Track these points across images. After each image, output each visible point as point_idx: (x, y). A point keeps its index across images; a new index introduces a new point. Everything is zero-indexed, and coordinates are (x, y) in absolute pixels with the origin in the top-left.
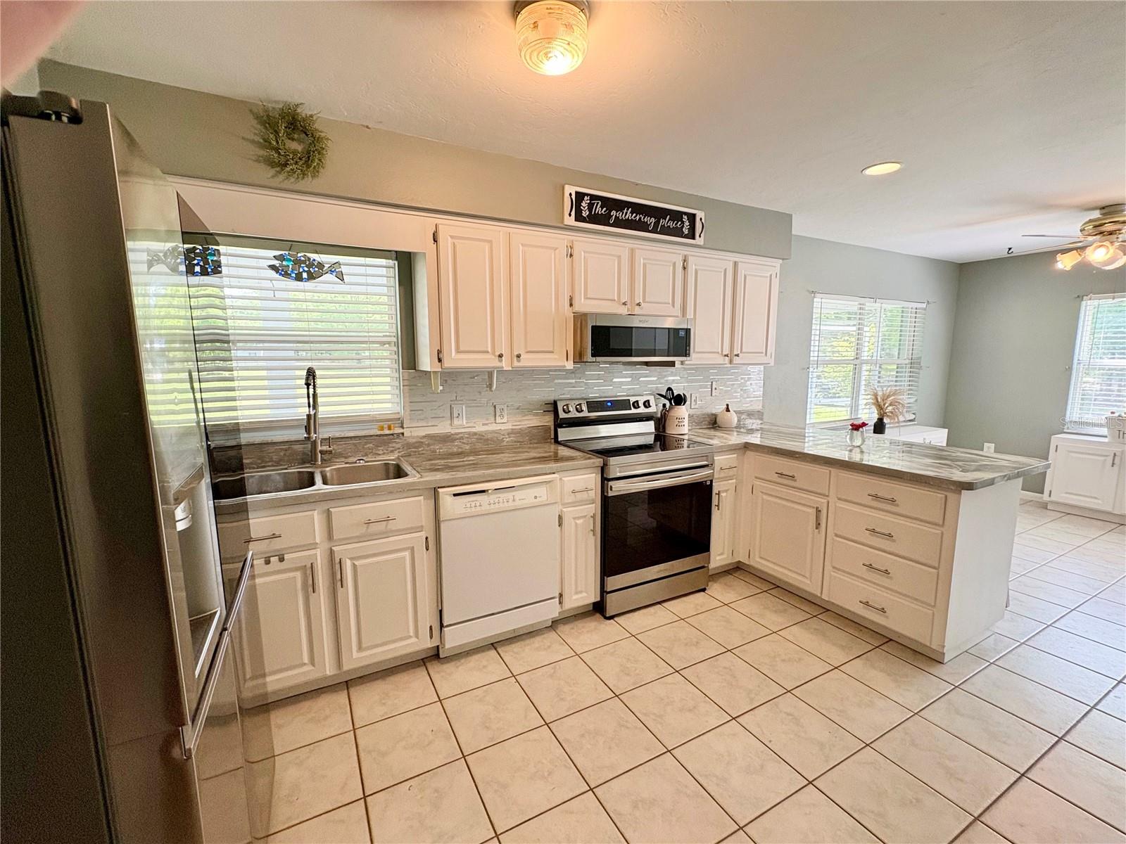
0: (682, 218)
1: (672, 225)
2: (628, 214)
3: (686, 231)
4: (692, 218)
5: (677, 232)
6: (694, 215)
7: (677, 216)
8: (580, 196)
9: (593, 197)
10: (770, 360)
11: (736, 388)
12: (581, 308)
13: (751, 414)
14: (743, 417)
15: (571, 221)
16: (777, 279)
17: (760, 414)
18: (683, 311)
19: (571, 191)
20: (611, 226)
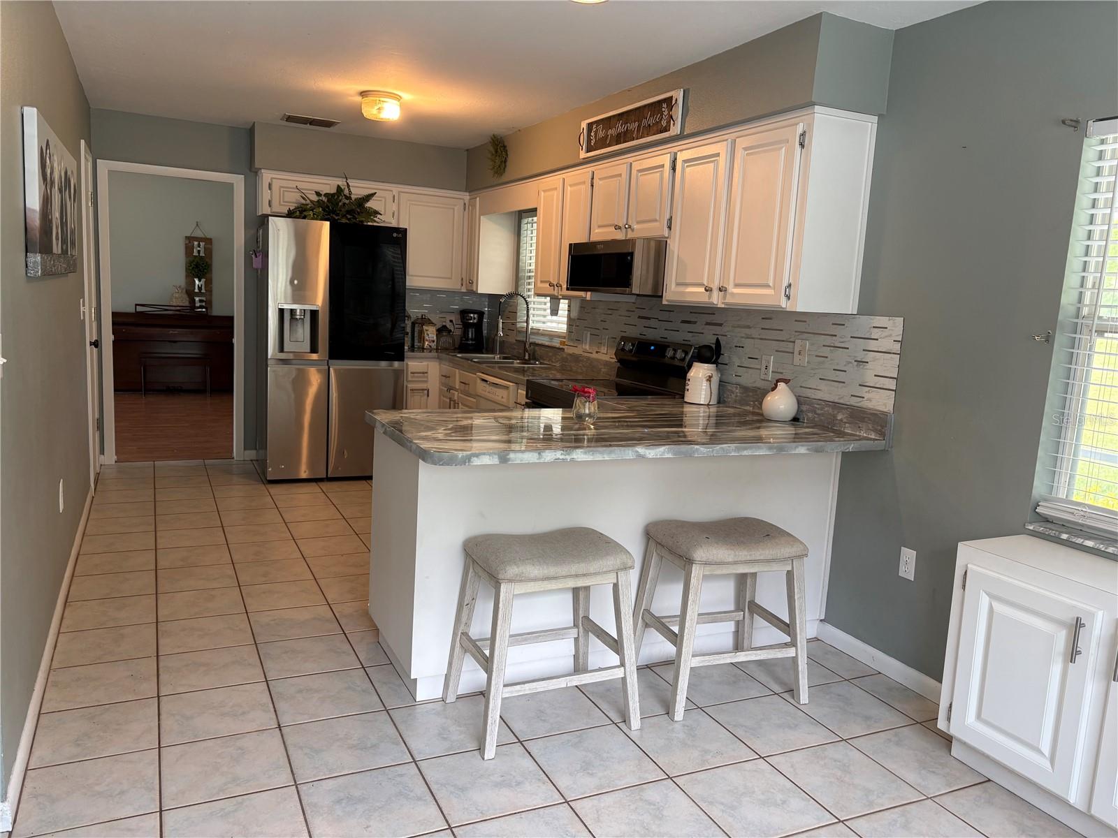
0: (661, 107)
1: (652, 121)
2: (620, 128)
3: (664, 123)
4: (669, 101)
5: (657, 128)
6: (671, 98)
7: (656, 108)
8: (590, 127)
9: (598, 123)
10: (784, 299)
11: (840, 358)
12: (594, 238)
13: (860, 416)
14: (839, 417)
15: (583, 155)
16: (802, 145)
17: (877, 421)
18: (670, 228)
19: (584, 125)
20: (610, 145)
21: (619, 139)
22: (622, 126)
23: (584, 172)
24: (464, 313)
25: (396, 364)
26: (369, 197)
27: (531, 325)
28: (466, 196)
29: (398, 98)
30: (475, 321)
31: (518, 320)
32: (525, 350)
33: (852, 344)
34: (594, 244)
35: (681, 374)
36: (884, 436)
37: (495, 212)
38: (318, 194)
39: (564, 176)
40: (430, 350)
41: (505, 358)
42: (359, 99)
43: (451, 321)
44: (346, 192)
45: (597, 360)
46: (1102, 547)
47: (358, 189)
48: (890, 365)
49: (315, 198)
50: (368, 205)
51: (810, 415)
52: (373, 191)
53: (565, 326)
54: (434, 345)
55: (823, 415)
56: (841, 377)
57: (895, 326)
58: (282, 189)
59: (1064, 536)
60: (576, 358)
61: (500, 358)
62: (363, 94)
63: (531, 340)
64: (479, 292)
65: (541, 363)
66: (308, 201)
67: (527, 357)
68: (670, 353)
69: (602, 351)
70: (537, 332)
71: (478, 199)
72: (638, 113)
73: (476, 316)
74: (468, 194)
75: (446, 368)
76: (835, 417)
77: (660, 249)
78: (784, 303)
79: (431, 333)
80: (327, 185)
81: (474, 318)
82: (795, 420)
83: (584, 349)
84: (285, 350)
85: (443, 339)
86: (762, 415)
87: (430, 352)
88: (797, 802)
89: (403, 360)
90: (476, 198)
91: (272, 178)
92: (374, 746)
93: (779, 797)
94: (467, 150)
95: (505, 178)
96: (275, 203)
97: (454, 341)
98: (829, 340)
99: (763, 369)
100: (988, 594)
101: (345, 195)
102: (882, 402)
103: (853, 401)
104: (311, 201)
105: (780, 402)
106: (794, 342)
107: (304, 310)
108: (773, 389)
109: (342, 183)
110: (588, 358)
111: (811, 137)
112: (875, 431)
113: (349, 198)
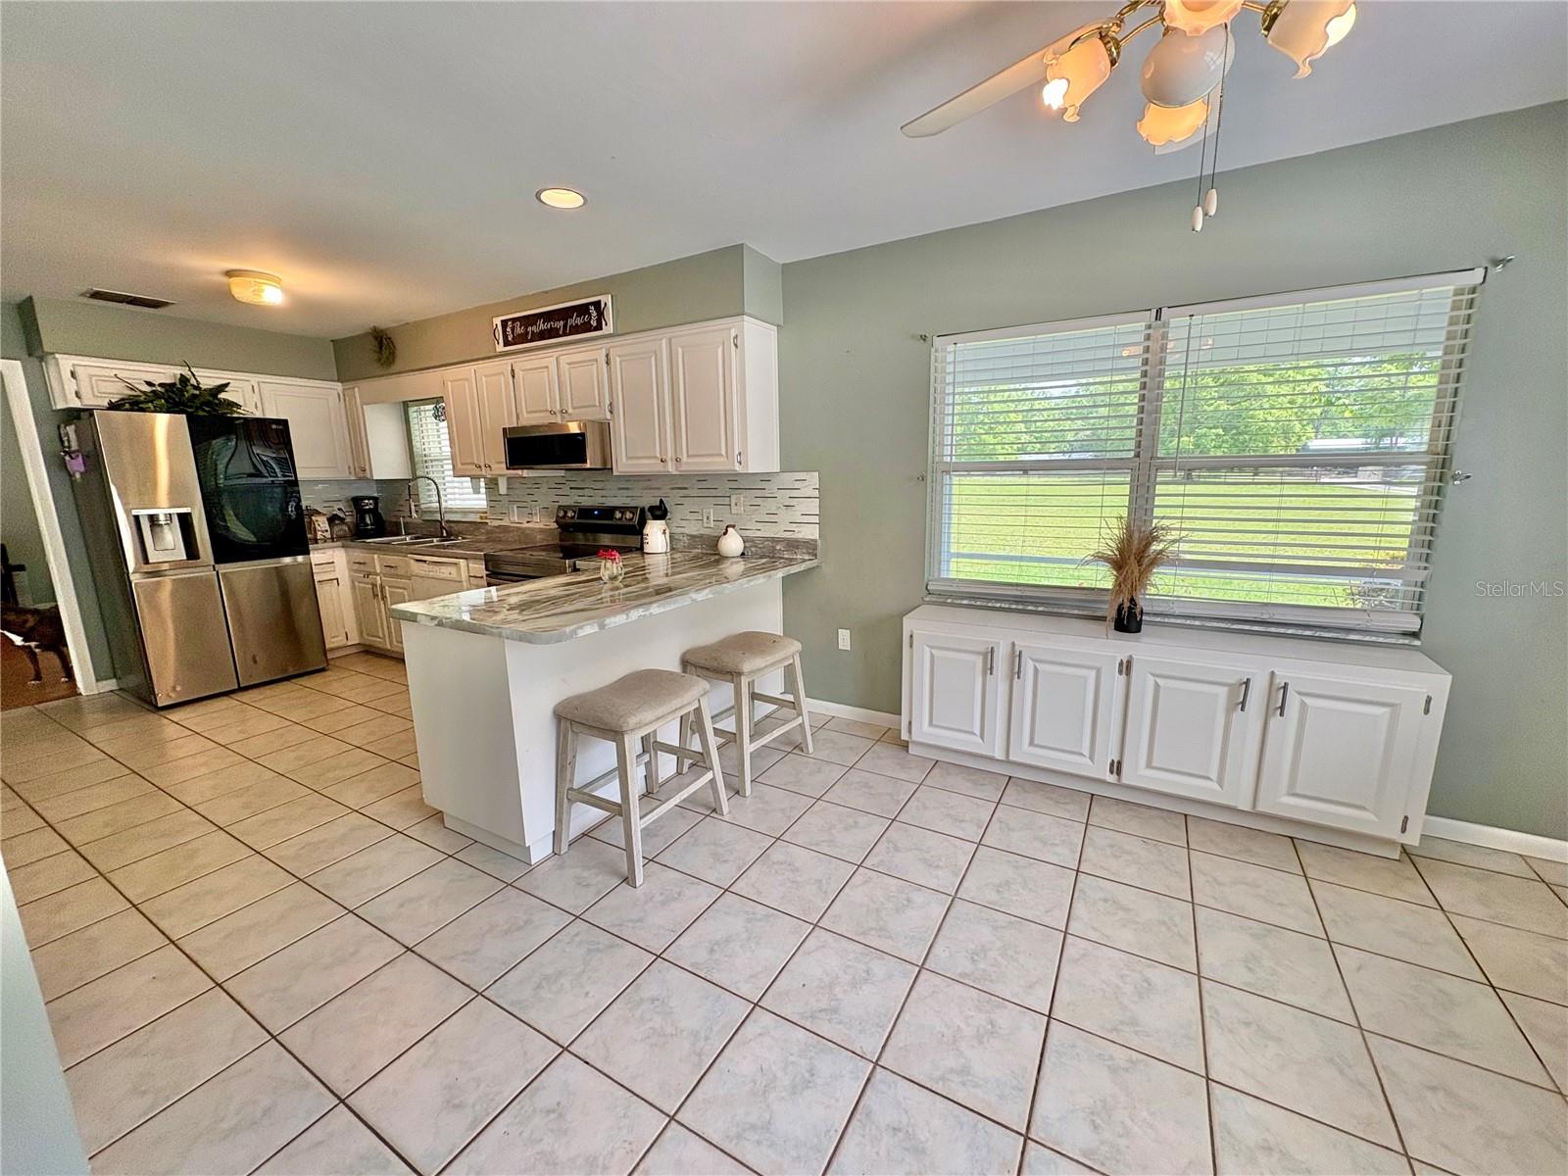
0: (589, 309)
1: (579, 321)
2: (542, 326)
3: (594, 323)
4: (597, 304)
5: (586, 328)
6: (599, 302)
7: (583, 310)
8: (504, 323)
9: (514, 320)
10: (737, 464)
11: (771, 505)
12: (523, 423)
13: (793, 545)
14: (778, 548)
15: (500, 348)
16: (736, 346)
17: (810, 547)
18: (611, 412)
19: (497, 321)
20: (531, 341)
21: (542, 336)
22: (544, 323)
23: (504, 364)
24: (356, 501)
25: (300, 558)
26: (222, 388)
27: (444, 505)
28: (339, 386)
29: (278, 281)
30: (371, 507)
31: (422, 502)
32: (442, 528)
33: (778, 494)
34: (524, 428)
35: (638, 530)
36: (816, 555)
37: (383, 402)
38: (149, 384)
39: (475, 367)
40: (325, 540)
41: (416, 538)
42: (225, 279)
43: (339, 509)
44: (193, 381)
45: (532, 529)
46: (973, 603)
47: (207, 379)
48: (814, 506)
49: (147, 389)
50: (222, 396)
51: (753, 549)
52: (227, 381)
53: (485, 503)
54: (328, 535)
55: (764, 547)
56: (773, 518)
57: (813, 478)
58: (94, 378)
59: (949, 601)
60: (505, 529)
61: (411, 539)
62: (229, 273)
63: (446, 519)
64: (375, 478)
65: (463, 538)
66: (138, 393)
67: (445, 535)
68: (618, 515)
69: (535, 520)
70: (451, 511)
71: (356, 389)
72: (565, 313)
73: (371, 501)
74: (340, 384)
75: (359, 554)
76: (774, 547)
77: (604, 429)
78: (738, 468)
79: (322, 524)
80: (165, 374)
81: (369, 505)
82: (743, 554)
83: (514, 518)
84: (151, 561)
85: (336, 529)
86: (719, 554)
87: (325, 541)
88: (863, 820)
89: (309, 554)
90: (353, 388)
91: (74, 365)
92: (527, 922)
93: (851, 821)
94: (333, 341)
95: (395, 368)
96: (86, 393)
97: (349, 528)
98: (759, 493)
99: (705, 520)
100: (928, 646)
101: (192, 385)
102: (811, 533)
103: (787, 535)
104: (144, 393)
105: (732, 544)
106: (730, 497)
107: (170, 514)
108: (725, 534)
109: (185, 372)
110: (519, 528)
111: (743, 338)
112: (809, 553)
113: (197, 388)
